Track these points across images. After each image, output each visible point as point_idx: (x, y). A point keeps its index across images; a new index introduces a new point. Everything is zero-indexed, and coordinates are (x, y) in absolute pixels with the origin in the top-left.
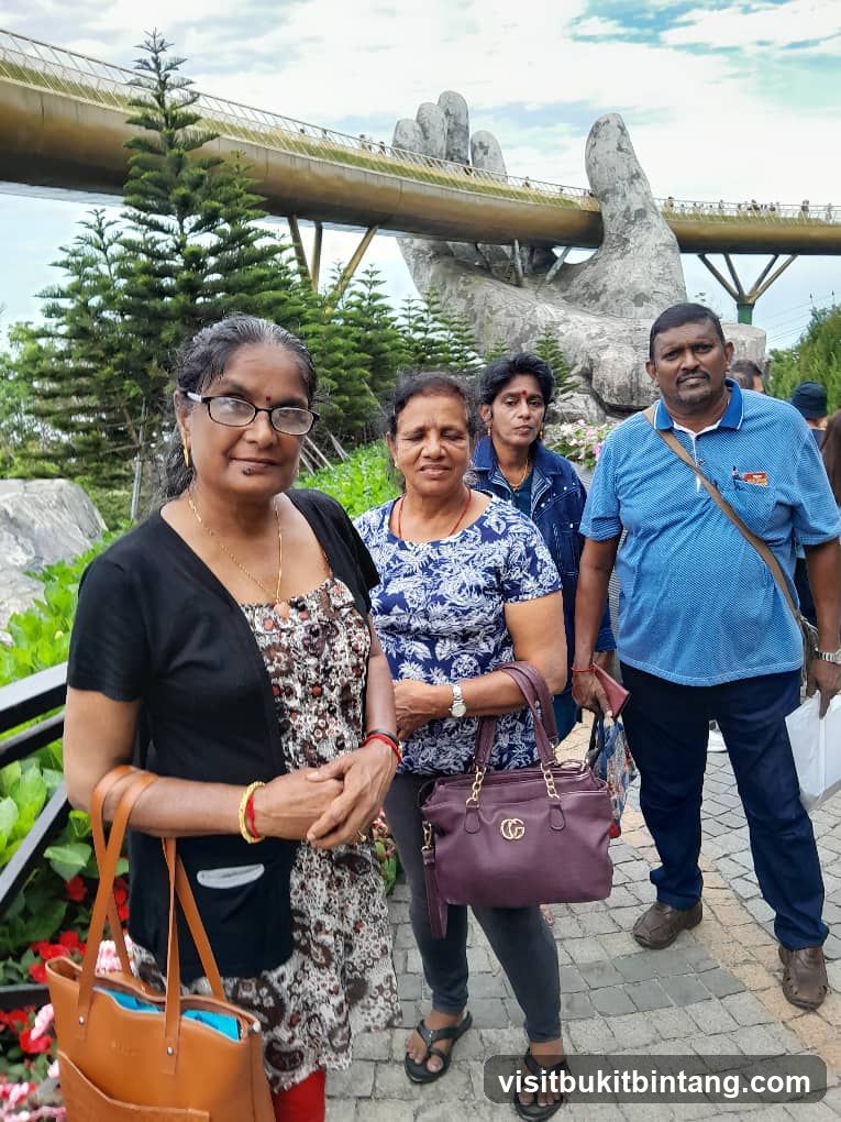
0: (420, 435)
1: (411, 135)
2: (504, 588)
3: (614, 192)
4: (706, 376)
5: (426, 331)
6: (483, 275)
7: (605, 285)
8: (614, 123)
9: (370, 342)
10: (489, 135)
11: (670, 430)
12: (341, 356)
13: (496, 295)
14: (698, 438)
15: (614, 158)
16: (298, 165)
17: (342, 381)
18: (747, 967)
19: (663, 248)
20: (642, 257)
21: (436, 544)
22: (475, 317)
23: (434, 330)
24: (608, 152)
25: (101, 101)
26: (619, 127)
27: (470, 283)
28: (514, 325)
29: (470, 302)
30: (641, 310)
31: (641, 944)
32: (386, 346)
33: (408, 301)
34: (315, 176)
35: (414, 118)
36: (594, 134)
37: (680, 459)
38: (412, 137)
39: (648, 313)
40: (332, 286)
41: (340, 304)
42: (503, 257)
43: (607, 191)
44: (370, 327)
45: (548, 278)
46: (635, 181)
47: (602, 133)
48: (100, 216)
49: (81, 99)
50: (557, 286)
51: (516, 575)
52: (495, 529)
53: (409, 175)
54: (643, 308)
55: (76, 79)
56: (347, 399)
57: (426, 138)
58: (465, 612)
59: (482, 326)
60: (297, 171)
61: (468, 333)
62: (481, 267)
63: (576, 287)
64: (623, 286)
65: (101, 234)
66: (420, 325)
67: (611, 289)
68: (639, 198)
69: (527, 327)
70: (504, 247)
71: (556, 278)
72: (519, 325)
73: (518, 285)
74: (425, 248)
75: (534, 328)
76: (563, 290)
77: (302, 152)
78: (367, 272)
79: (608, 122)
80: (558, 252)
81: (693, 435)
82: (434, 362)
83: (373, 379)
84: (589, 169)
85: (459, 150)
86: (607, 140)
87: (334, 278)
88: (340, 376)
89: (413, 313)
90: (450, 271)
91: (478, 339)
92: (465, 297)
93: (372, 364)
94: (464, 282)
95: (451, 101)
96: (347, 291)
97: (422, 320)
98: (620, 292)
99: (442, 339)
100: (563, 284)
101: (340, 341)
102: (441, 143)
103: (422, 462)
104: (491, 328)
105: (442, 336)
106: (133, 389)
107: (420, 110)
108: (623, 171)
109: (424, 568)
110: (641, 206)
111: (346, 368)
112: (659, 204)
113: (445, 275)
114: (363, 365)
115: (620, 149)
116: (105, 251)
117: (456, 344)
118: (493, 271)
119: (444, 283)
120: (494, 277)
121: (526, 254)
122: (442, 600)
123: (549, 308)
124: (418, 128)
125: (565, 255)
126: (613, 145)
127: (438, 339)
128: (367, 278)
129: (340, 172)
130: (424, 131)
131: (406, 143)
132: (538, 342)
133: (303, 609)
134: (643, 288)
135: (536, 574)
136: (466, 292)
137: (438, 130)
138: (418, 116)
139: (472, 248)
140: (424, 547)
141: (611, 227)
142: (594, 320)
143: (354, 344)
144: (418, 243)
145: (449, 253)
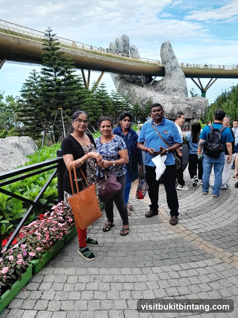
0: (104, 127)
1: (114, 46)
2: (118, 149)
3: (168, 61)
4: (159, 115)
5: (117, 99)
6: (133, 84)
7: (165, 87)
8: (168, 43)
9: (102, 102)
10: (135, 46)
11: (153, 124)
12: (95, 106)
13: (137, 89)
14: (157, 126)
15: (168, 53)
16: (84, 55)
17: (95, 112)
18: (165, 220)
19: (181, 77)
20: (175, 79)
21: (107, 143)
22: (131, 95)
23: (120, 99)
24: (166, 51)
25: (33, 40)
26: (169, 44)
27: (130, 86)
28: (141, 97)
29: (130, 91)
30: (175, 93)
31: (146, 217)
32: (107, 103)
33: (113, 91)
34: (88, 58)
35: (115, 42)
36: (163, 46)
37: (154, 129)
38: (114, 47)
39: (177, 94)
40: (93, 88)
41: (95, 92)
42: (139, 79)
43: (166, 62)
44: (102, 98)
45: (150, 84)
46: (173, 59)
47: (164, 46)
48: (35, 71)
49: (28, 39)
50: (153, 87)
51: (120, 147)
52: (116, 140)
53: (113, 58)
54: (176, 93)
55: (27, 34)
56: (96, 117)
57: (118, 47)
58: (113, 154)
59: (133, 97)
60: (84, 57)
61: (129, 99)
62: (132, 81)
63: (158, 87)
64: (170, 87)
65: (35, 76)
66: (116, 97)
67: (167, 88)
68: (174, 63)
69: (145, 98)
70: (139, 76)
71: (153, 85)
72: (142, 97)
73: (143, 86)
74: (118, 76)
75: (146, 98)
76: (154, 88)
77: (85, 52)
78: (101, 84)
79: (166, 43)
80: (153, 77)
81: (157, 125)
82: (119, 107)
83: (103, 112)
84: (161, 56)
85: (127, 50)
86: (166, 48)
87: (93, 85)
88: (95, 111)
89: (114, 94)
90: (124, 83)
91: (131, 101)
92: (128, 90)
93: (103, 108)
94: (128, 86)
95: (125, 37)
96: (97, 89)
97: (116, 96)
98: (169, 88)
99: (122, 101)
100: (154, 86)
101: (95, 102)
102: (122, 49)
103: (104, 131)
104: (135, 98)
105: (122, 100)
106: (43, 114)
107: (116, 40)
108: (170, 56)
109: (106, 147)
110: (175, 66)
111: (96, 109)
112: (180, 65)
113: (123, 84)
114: (101, 108)
115: (169, 50)
116: (36, 80)
117: (125, 102)
118: (136, 83)
119: (123, 86)
120: (136, 84)
121: (145, 78)
122: (109, 152)
123: (150, 92)
124: (116, 44)
125: (155, 78)
126: (167, 49)
127: (120, 101)
128: (101, 86)
129: (95, 57)
130: (117, 45)
131: (112, 48)
132: (147, 102)
133: (88, 147)
134: (175, 87)
135: (123, 146)
136: (129, 88)
137: (121, 45)
138: (116, 41)
139: (130, 77)
140: (105, 144)
141: (167, 71)
142: (162, 96)
143: (98, 103)
144: (116, 75)
145: (124, 78)
